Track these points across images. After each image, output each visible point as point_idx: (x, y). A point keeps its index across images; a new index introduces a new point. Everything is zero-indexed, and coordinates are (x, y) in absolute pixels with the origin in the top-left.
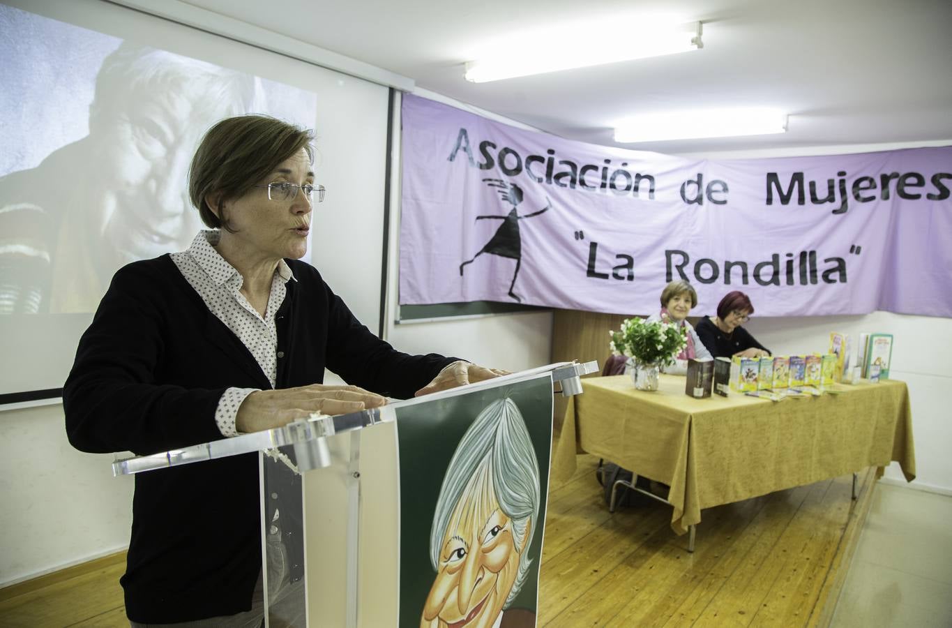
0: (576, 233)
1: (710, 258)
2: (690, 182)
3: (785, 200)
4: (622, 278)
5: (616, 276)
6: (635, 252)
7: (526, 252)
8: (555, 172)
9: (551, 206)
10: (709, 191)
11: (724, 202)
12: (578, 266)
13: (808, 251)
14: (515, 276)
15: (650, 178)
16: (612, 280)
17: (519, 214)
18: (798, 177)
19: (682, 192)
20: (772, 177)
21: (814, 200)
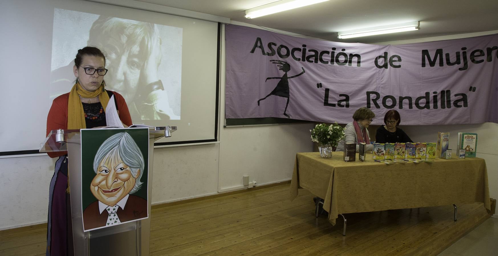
0: (318, 84)
1: (391, 95)
2: (380, 57)
3: (432, 64)
4: (343, 106)
5: (339, 105)
6: (350, 93)
7: (292, 94)
8: (307, 56)
9: (304, 71)
10: (391, 61)
11: (399, 66)
12: (319, 100)
13: (446, 90)
14: (287, 106)
15: (358, 56)
16: (337, 107)
17: (288, 76)
18: (439, 52)
19: (376, 62)
20: (425, 52)
21: (449, 63)
